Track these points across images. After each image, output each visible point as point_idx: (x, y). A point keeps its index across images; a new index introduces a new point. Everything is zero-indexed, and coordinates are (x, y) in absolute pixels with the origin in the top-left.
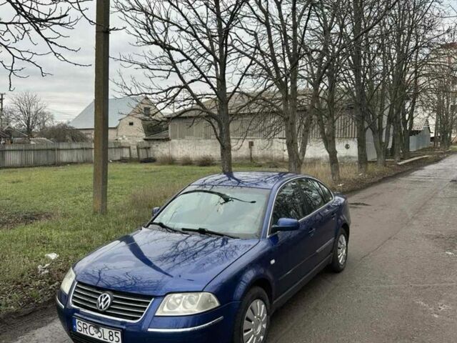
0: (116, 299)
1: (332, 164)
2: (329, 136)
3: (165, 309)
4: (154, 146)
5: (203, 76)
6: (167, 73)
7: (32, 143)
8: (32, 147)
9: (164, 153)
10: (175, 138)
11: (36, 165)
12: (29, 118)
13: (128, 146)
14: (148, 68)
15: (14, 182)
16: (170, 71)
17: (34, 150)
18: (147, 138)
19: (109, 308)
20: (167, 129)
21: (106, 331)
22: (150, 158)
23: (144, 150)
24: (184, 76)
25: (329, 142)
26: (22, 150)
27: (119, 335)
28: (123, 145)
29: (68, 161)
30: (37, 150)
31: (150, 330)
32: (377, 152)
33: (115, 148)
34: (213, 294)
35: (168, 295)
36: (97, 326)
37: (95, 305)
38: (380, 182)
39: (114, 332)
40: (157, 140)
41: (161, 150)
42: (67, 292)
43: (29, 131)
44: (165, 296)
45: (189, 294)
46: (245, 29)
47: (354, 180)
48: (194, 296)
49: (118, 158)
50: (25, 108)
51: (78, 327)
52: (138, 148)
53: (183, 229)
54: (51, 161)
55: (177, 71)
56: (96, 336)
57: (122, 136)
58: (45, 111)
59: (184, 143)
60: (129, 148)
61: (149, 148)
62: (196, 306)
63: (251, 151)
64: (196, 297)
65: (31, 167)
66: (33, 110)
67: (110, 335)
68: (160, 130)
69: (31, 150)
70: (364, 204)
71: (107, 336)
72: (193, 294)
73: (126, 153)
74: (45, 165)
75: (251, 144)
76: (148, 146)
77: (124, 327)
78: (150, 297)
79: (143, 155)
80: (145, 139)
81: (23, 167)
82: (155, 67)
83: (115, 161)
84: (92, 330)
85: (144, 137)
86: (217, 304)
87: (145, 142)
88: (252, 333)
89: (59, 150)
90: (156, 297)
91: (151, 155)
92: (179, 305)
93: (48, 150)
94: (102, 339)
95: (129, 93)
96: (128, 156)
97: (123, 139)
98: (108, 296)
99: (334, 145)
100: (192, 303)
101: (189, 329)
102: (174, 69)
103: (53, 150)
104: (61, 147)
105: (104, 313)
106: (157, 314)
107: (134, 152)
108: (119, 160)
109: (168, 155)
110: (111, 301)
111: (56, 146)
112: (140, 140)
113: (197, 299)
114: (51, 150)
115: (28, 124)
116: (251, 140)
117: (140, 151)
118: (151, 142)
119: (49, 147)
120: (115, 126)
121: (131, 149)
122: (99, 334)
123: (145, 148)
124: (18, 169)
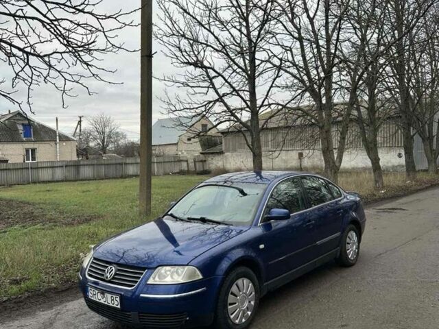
0: (119, 270)
1: (374, 171)
2: (371, 143)
3: (157, 279)
4: (210, 159)
5: (234, 90)
6: (207, 89)
7: (104, 158)
8: (103, 162)
9: (218, 165)
10: (228, 151)
11: (106, 178)
12: (104, 137)
13: (186, 159)
14: (188, 86)
15: (84, 192)
16: (208, 87)
17: (104, 165)
18: (204, 152)
19: (114, 278)
20: (221, 143)
21: (109, 296)
22: (206, 171)
23: (201, 163)
24: (219, 91)
25: (372, 150)
26: (93, 165)
27: (118, 299)
28: (181, 159)
29: (134, 174)
30: (107, 165)
31: (142, 295)
32: (428, 160)
33: (174, 162)
34: (197, 268)
35: (160, 268)
36: (103, 292)
37: (103, 275)
38: (427, 188)
39: (114, 296)
40: (212, 153)
41: (215, 162)
42: (85, 267)
43: (104, 149)
44: (156, 268)
45: (177, 267)
46: (281, 46)
47: (399, 186)
48: (180, 269)
49: (177, 171)
50: (101, 129)
51: (90, 295)
52: (195, 162)
53: (189, 219)
54: (119, 174)
55: (214, 87)
56: (102, 301)
57: (181, 151)
58: (118, 130)
59: (237, 156)
60: (187, 161)
61: (205, 161)
62: (181, 277)
63: (301, 162)
64: (182, 270)
65: (102, 179)
66: (107, 130)
67: (112, 300)
68: (215, 145)
69: (102, 165)
70: (401, 209)
71: (109, 301)
72: (179, 267)
73: (184, 166)
74: (114, 178)
75: (301, 155)
76: (204, 159)
77: (122, 293)
78: (144, 269)
79: (199, 167)
80: (201, 153)
81: (95, 179)
82: (195, 85)
83: (175, 173)
84: (100, 296)
85: (201, 151)
86: (201, 277)
87: (201, 156)
88: (238, 306)
89: (126, 164)
90: (149, 269)
91: (207, 168)
92: (168, 275)
93: (116, 164)
94: (106, 303)
95: (173, 109)
96: (186, 169)
97: (182, 153)
98: (113, 268)
99: (376, 153)
100: (179, 275)
101: (177, 295)
102: (211, 86)
103: (121, 164)
104: (128, 161)
105: (109, 282)
106: (148, 283)
107: (192, 165)
108: (178, 173)
109: (221, 167)
110: (116, 271)
111: (124, 161)
112: (197, 154)
113: (182, 272)
114: (119, 164)
115: (103, 143)
116: (300, 151)
117: (197, 164)
118: (207, 156)
119: (117, 162)
120: (176, 142)
121: (189, 162)
122: (104, 300)
123: (201, 161)
124: (91, 182)
